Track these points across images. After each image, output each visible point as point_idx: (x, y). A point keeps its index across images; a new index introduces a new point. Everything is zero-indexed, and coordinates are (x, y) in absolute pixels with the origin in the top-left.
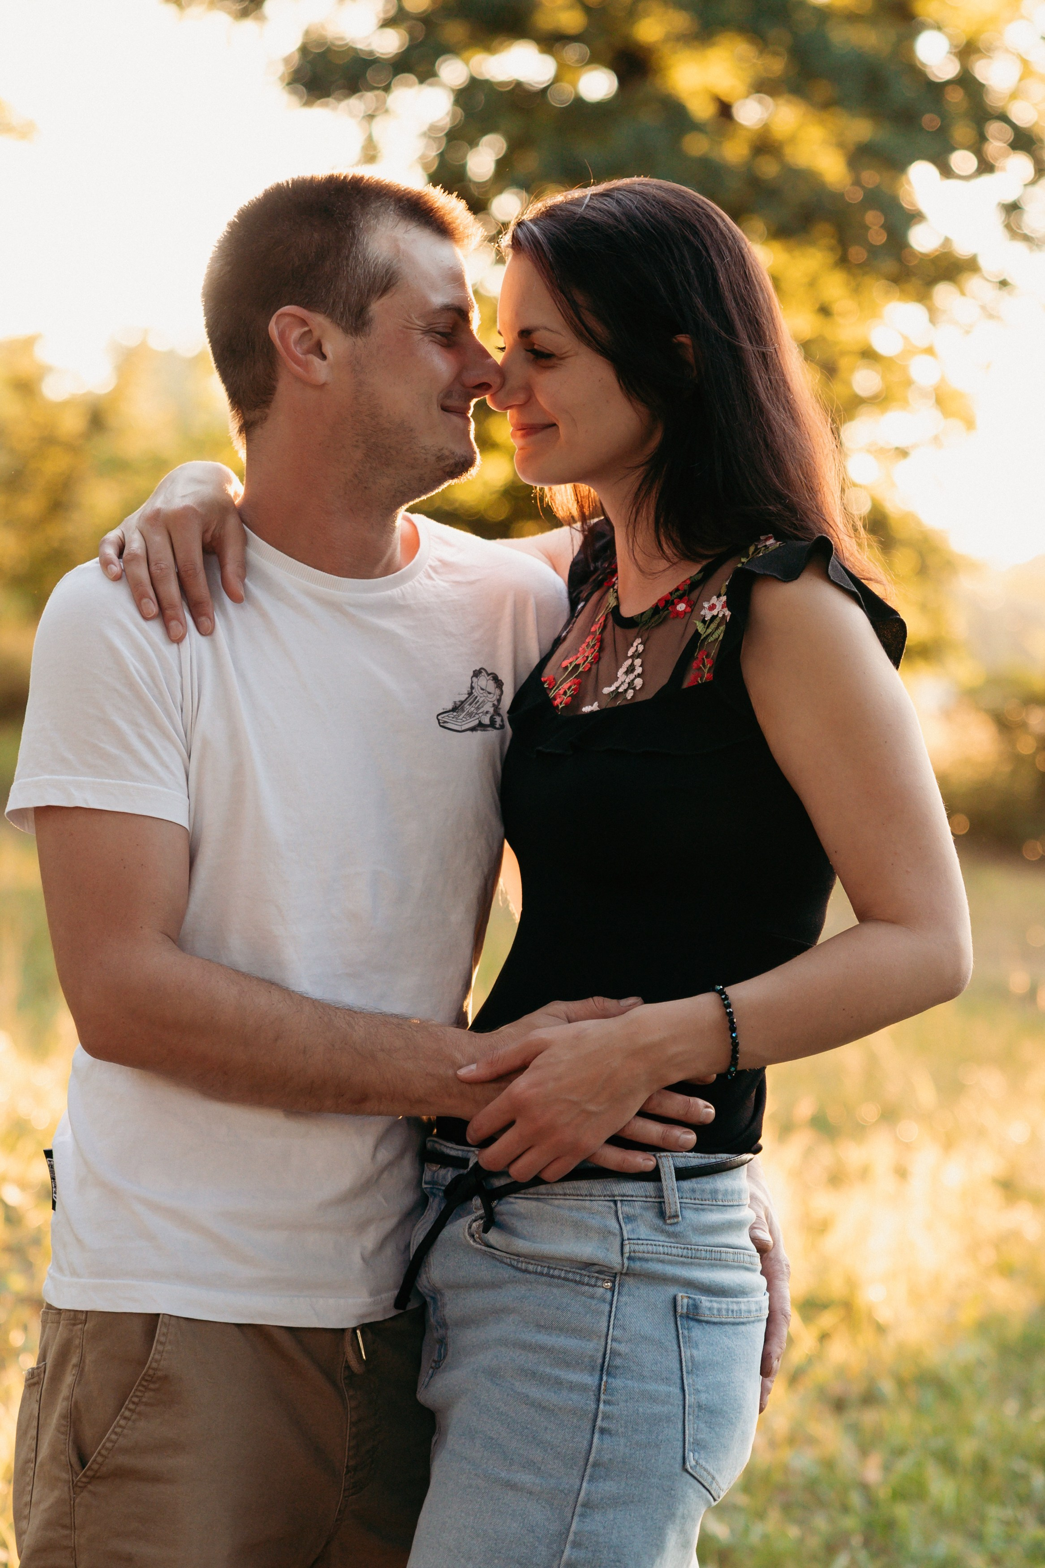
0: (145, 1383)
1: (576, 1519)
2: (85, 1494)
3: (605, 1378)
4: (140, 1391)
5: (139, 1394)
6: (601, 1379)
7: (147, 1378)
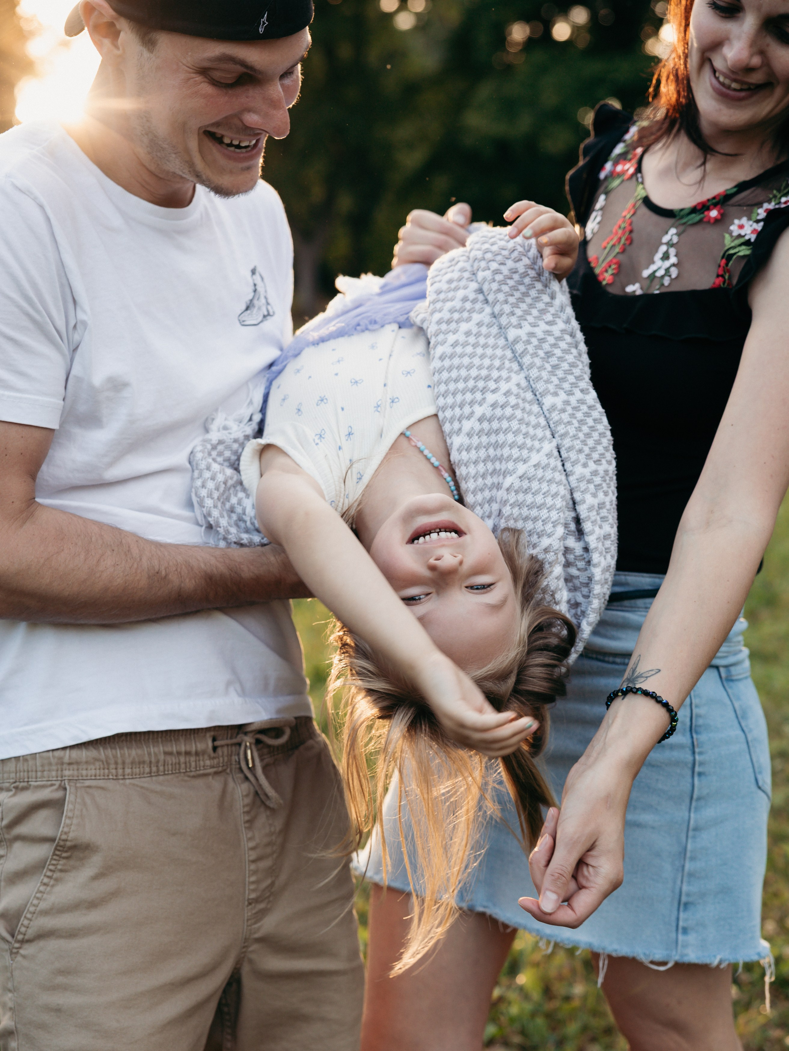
0: (58, 853)
1: (690, 841)
2: (19, 958)
3: (695, 736)
4: (55, 860)
5: (54, 862)
6: (692, 737)
7: (59, 848)
